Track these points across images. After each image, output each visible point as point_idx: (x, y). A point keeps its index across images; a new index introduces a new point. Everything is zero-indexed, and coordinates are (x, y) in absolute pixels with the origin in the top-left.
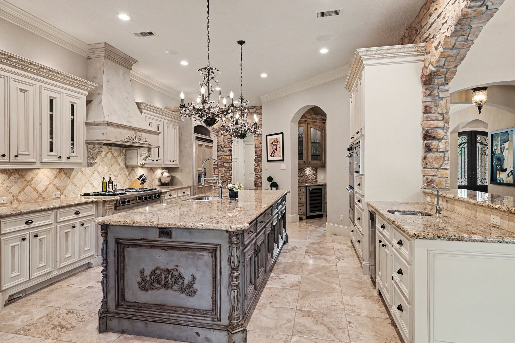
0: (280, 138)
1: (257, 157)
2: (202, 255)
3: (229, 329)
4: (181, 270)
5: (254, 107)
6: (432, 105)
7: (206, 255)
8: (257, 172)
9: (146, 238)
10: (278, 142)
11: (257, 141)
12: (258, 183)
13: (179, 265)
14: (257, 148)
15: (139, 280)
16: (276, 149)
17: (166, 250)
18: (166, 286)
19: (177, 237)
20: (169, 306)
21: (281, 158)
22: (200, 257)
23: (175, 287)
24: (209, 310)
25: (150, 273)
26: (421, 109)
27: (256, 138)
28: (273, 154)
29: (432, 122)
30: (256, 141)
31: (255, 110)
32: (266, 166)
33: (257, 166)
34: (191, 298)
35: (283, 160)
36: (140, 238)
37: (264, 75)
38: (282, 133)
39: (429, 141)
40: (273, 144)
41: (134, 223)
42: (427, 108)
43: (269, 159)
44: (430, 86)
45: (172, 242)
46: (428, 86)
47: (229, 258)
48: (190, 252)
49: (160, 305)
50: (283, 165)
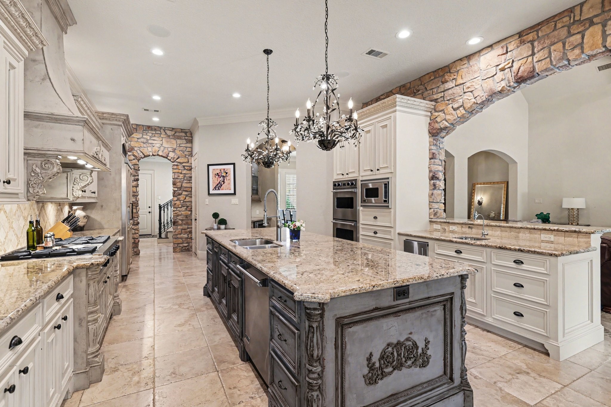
0: (230, 169)
1: (176, 189)
2: (435, 311)
3: (463, 388)
4: (415, 337)
5: (173, 129)
6: (437, 153)
7: (438, 309)
8: (177, 208)
9: (378, 306)
10: (227, 173)
11: (178, 170)
12: (178, 220)
13: (413, 331)
14: (177, 178)
15: (366, 370)
16: (224, 181)
17: (399, 316)
18: (399, 366)
19: (414, 295)
20: (402, 392)
21: (232, 191)
22: (433, 313)
23: (409, 362)
24: (441, 376)
25: (378, 356)
26: (427, 156)
27: (175, 167)
28: (219, 186)
29: (437, 166)
30: (175, 171)
31: (173, 133)
32: (207, 200)
33: (177, 200)
34: (425, 370)
35: (235, 194)
36: (372, 308)
37: (237, 95)
38: (234, 164)
39: (435, 181)
40: (218, 176)
41: (374, 287)
42: (434, 155)
43: (212, 192)
44: (436, 137)
45: (410, 303)
46: (435, 137)
47: (461, 306)
48: (423, 311)
49: (392, 395)
50: (234, 200)
